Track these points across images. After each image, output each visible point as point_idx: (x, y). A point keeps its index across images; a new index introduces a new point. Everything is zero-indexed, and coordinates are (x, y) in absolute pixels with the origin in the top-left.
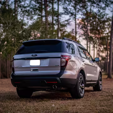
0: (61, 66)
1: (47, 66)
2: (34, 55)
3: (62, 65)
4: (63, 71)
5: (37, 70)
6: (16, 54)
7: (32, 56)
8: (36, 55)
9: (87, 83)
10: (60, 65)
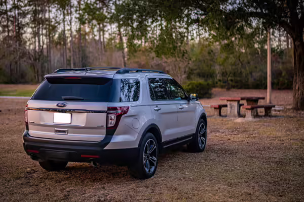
0: (107, 128)
1: (83, 125)
2: (60, 105)
3: (109, 126)
4: (109, 136)
5: (64, 132)
6: (32, 99)
7: (57, 105)
8: (64, 106)
9: (165, 147)
10: (105, 126)
